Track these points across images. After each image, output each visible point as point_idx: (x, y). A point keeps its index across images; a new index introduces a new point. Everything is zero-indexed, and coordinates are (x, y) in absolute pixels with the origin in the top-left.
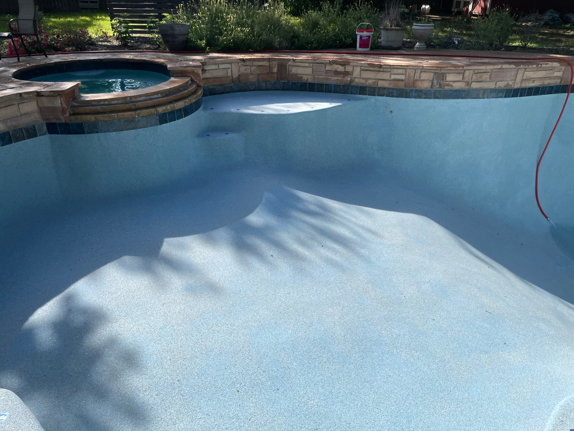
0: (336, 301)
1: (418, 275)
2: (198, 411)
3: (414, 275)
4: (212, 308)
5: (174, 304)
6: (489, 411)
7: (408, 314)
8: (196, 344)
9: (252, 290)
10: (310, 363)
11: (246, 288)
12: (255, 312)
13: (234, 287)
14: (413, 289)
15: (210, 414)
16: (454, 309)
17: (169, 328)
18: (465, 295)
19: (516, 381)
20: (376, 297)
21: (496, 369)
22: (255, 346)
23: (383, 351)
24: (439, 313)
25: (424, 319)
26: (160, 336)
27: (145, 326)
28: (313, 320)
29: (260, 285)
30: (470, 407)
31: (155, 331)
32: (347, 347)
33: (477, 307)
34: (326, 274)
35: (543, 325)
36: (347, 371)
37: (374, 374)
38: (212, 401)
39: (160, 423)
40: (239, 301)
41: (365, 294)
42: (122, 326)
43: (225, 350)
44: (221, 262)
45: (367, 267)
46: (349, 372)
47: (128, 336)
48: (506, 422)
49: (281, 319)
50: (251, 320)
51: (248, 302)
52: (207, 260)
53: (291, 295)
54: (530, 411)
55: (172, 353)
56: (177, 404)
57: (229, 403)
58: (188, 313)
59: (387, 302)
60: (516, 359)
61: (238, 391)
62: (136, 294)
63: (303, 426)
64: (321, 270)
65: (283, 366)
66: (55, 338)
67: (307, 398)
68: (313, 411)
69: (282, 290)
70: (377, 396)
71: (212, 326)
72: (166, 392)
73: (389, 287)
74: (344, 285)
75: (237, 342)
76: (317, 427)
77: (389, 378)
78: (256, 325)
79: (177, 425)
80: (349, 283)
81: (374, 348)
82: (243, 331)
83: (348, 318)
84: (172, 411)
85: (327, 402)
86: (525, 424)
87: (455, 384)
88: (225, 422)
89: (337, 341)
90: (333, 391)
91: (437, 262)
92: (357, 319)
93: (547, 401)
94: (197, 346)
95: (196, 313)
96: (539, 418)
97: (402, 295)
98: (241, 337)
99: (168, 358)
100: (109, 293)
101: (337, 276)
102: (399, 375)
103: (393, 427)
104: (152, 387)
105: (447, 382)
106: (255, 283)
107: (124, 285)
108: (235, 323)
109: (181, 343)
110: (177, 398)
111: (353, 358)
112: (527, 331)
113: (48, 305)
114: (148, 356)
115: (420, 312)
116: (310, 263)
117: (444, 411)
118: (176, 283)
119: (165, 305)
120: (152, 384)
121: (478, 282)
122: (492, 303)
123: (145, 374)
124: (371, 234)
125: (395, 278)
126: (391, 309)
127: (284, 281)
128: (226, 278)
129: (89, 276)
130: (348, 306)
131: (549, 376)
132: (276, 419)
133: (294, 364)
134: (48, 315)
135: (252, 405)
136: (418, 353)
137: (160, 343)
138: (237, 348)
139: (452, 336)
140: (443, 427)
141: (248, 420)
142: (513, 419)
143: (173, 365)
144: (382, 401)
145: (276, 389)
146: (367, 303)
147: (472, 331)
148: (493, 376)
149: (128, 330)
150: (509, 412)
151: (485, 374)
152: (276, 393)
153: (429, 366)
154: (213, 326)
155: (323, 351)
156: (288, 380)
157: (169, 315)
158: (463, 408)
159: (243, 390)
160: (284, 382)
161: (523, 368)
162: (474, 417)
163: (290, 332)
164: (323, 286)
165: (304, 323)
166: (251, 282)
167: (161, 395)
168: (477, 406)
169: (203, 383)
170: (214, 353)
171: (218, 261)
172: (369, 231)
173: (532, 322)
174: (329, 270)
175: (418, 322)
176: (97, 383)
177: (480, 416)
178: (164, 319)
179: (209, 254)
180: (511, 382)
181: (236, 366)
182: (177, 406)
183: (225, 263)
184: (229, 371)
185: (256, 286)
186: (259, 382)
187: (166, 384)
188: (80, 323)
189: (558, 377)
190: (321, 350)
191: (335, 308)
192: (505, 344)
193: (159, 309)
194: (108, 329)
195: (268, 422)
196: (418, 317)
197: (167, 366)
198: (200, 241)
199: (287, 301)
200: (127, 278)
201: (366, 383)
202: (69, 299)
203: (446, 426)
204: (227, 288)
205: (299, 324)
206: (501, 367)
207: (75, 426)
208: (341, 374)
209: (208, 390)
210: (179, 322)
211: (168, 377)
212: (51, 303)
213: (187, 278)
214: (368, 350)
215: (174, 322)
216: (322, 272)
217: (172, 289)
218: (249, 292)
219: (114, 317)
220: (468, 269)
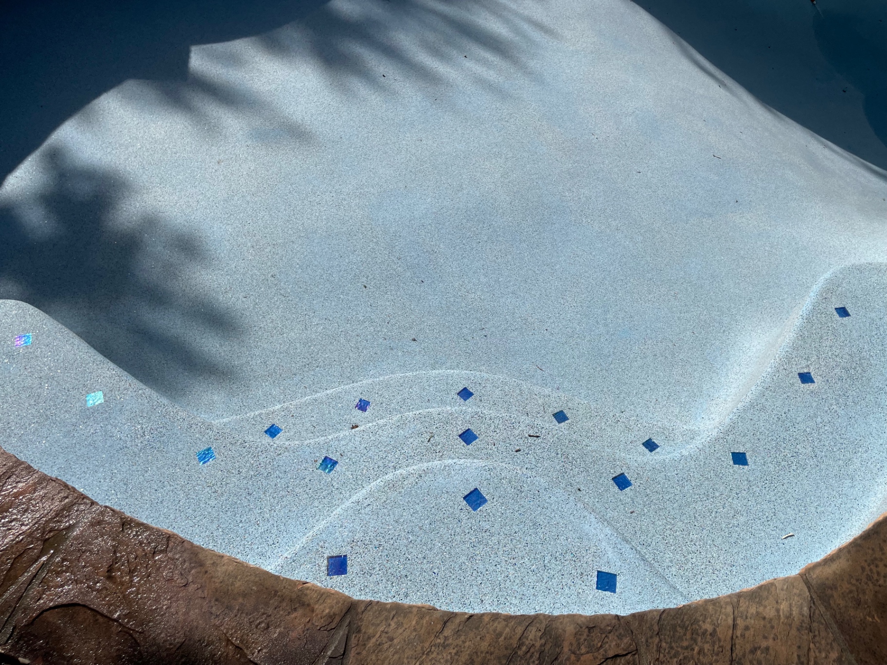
0: (495, 150)
1: (618, 102)
2: (311, 316)
3: (611, 102)
4: (301, 167)
5: (236, 162)
6: (712, 293)
7: (602, 166)
8: (288, 224)
9: (360, 136)
10: (464, 244)
11: (350, 133)
12: (371, 171)
13: (329, 132)
14: (610, 126)
15: (331, 319)
16: (669, 154)
17: (238, 200)
18: (685, 131)
19: (749, 252)
20: (555, 141)
21: (723, 237)
22: (380, 223)
23: (568, 221)
24: (647, 162)
25: (625, 171)
26: (228, 212)
27: (198, 197)
28: (462, 181)
29: (372, 128)
30: (687, 290)
31: (217, 205)
32: (516, 219)
33: (702, 149)
34: (475, 105)
35: (790, 172)
36: (518, 252)
37: (555, 254)
38: (329, 301)
39: (260, 333)
40: (342, 154)
41: (538, 137)
42: (161, 199)
43: (335, 231)
44: (299, 89)
45: (539, 92)
46: (520, 253)
47: (175, 213)
48: (733, 305)
49: (413, 181)
50: (366, 184)
51: (357, 156)
52: (274, 86)
53: (424, 142)
54: (765, 291)
55: (254, 238)
56: (278, 308)
57: (355, 303)
58: (263, 175)
59: (571, 148)
60: (750, 222)
61: (365, 287)
62: (167, 145)
63: (464, 326)
64: (468, 99)
65: (425, 250)
66: (54, 222)
67: (465, 290)
68: (475, 307)
69: (408, 135)
70: (562, 283)
71: (307, 195)
72: (258, 292)
73: (573, 124)
74: (504, 123)
75: (351, 218)
76: (483, 326)
77: (577, 258)
78: (376, 192)
79: (285, 335)
80: (512, 120)
81: (554, 217)
82: (358, 201)
83: (515, 175)
84: (274, 317)
85: (493, 295)
86: (758, 307)
87: (667, 260)
88: (354, 327)
89: (501, 211)
90: (500, 280)
91: (645, 80)
92: (528, 177)
93: (789, 276)
94: (290, 226)
95: (277, 175)
96: (776, 299)
97: (593, 136)
98: (357, 211)
99: (249, 244)
100: (121, 145)
101: (493, 109)
102: (591, 254)
103: (585, 320)
104: (235, 286)
105: (656, 258)
106: (364, 124)
107: (142, 131)
108: (343, 190)
109: (264, 222)
110: (276, 299)
111: (525, 233)
112: (768, 183)
113: (23, 168)
114: (216, 243)
115: (620, 161)
116: (449, 88)
117: (651, 296)
118: (232, 126)
119: (223, 164)
120: (234, 283)
121: (704, 110)
122: (722, 142)
123: (219, 269)
124: (543, 34)
125: (582, 108)
126: (578, 158)
127: (409, 119)
128: (314, 117)
129: (76, 117)
130: (513, 157)
131: (793, 244)
132: (425, 319)
133: (441, 246)
134: (29, 186)
135: (388, 303)
136: (617, 222)
137: (229, 222)
138: (352, 227)
139: (665, 194)
140: (651, 316)
141: (386, 323)
142: (743, 301)
143: (259, 254)
144: (569, 289)
145: (420, 281)
146: (541, 152)
147: (693, 187)
148: (719, 247)
149: (172, 204)
150: (737, 292)
151: (708, 244)
152: (420, 287)
153: (632, 238)
154: (309, 195)
155: (481, 225)
156: (435, 269)
157: (232, 179)
158: (677, 290)
159: (372, 285)
160: (429, 271)
161: (759, 235)
162: (691, 301)
163: (429, 200)
164: (473, 127)
165: (449, 187)
166: (357, 123)
167: (252, 297)
168: (696, 287)
169: (311, 279)
170: (318, 235)
171: (294, 86)
172: (539, 26)
173: (776, 170)
174: (479, 98)
175: (616, 176)
176: (147, 285)
177: (699, 300)
178: (226, 186)
179: (275, 74)
180: (742, 255)
181: (356, 252)
182: (280, 311)
183: (306, 90)
184: (347, 261)
185: (366, 130)
186: (394, 273)
187: (255, 281)
188: (88, 196)
189: (805, 244)
190: (479, 225)
191: (494, 161)
192: (737, 202)
193: (214, 171)
194: (138, 204)
195: (414, 324)
196: (616, 169)
197: (250, 257)
198: (255, 49)
199: (419, 152)
200: (144, 118)
201: (545, 267)
202: (55, 158)
203: (654, 314)
204: (318, 133)
205: (441, 188)
206: (730, 234)
207: (132, 344)
208: (510, 257)
209: (320, 287)
210: (252, 189)
211: (256, 271)
212: (25, 164)
213: (247, 118)
214: (546, 222)
215: (244, 190)
216: (470, 102)
217: (225, 137)
218: (355, 140)
219: (142, 184)
220: (690, 90)
